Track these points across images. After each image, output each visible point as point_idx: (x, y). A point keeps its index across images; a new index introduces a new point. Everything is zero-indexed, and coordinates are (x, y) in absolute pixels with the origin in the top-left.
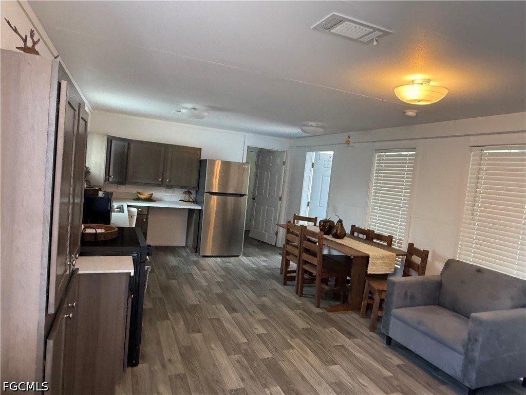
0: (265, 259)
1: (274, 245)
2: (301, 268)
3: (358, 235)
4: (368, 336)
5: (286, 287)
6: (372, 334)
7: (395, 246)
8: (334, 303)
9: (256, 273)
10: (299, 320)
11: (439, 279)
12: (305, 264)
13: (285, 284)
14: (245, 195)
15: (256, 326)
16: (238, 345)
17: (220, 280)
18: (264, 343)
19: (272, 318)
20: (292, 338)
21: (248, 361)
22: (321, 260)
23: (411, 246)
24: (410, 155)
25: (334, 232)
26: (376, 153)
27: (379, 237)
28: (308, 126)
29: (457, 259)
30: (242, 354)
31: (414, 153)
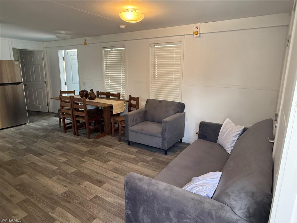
0: (45, 121)
1: (48, 112)
2: (75, 120)
3: (101, 96)
4: (119, 144)
5: (67, 133)
6: (120, 142)
7: (121, 98)
8: (97, 134)
9: (44, 130)
10: (82, 148)
11: (145, 109)
12: (77, 118)
13: (66, 132)
14: (21, 83)
15: (60, 158)
16: (54, 171)
17: (21, 141)
18: (68, 164)
19: (66, 151)
20: (83, 157)
21: (64, 177)
22: (87, 113)
23: (130, 96)
24: (122, 50)
25: (89, 97)
26: (103, 49)
27: (113, 95)
28: (60, 33)
29: (150, 99)
30: (58, 175)
31: (124, 48)
